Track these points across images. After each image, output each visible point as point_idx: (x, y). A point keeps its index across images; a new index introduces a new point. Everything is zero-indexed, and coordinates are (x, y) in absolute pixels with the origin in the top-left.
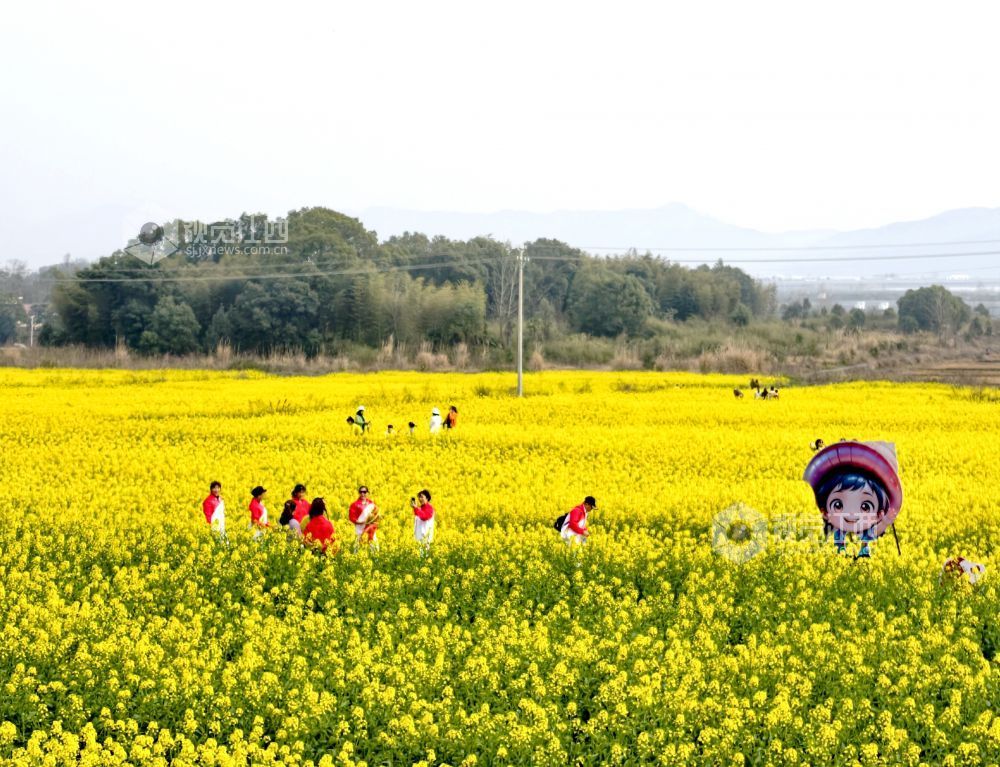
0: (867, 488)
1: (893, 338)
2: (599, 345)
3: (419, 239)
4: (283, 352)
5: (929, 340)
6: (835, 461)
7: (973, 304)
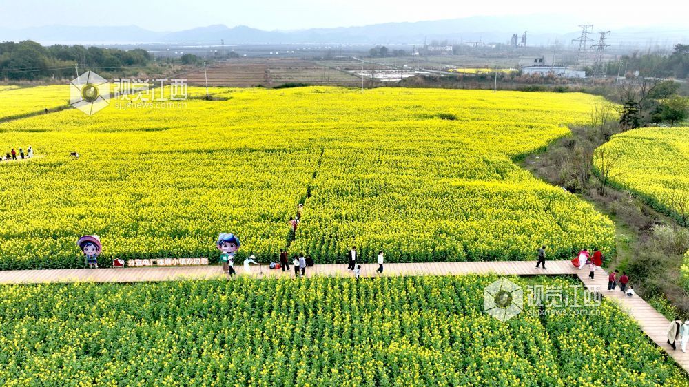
0: (93, 245)
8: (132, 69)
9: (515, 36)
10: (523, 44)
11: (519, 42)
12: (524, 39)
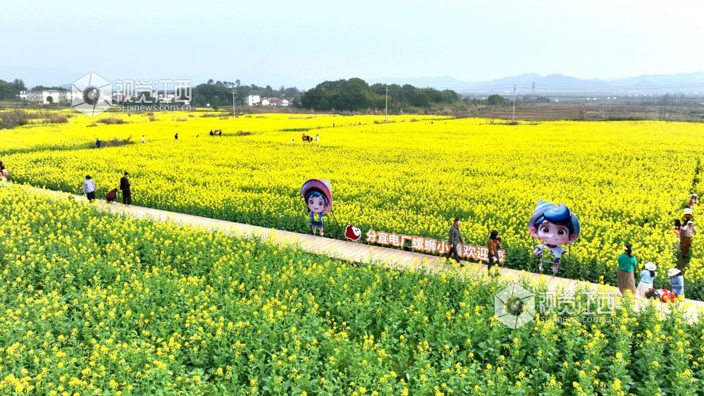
0: (321, 197)
1: (484, 106)
2: (416, 109)
3: (380, 84)
5: (493, 107)
6: (308, 187)
7: (505, 98)
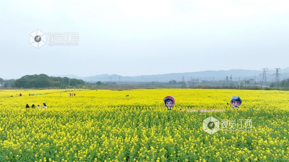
0: (171, 101)
4: (40, 88)
8: (80, 85)
9: (227, 77)
10: (231, 80)
11: (229, 79)
12: (231, 78)
